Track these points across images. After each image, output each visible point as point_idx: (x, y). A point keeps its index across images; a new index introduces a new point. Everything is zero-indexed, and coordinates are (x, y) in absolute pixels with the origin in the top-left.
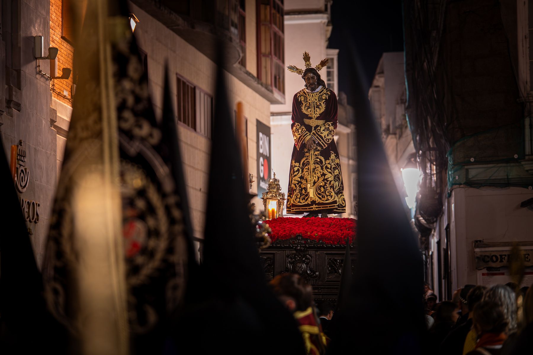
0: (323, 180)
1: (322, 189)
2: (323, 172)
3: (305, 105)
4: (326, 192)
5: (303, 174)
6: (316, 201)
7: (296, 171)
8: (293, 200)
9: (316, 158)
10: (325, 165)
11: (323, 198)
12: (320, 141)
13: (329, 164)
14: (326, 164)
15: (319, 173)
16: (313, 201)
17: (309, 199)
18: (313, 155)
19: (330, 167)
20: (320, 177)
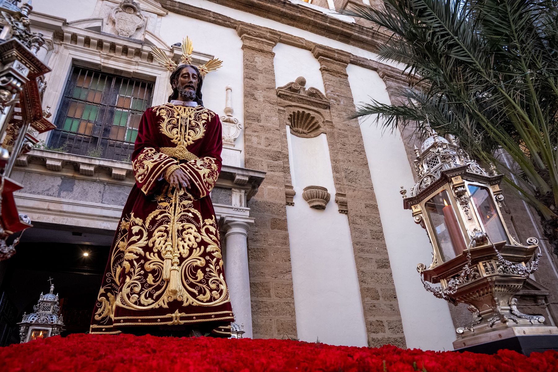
0: (204, 255)
1: (200, 275)
2: (202, 239)
4: (209, 283)
5: (151, 240)
6: (182, 302)
7: (137, 234)
8: (122, 298)
9: (184, 211)
10: (205, 227)
11: (201, 295)
12: (197, 181)
13: (212, 225)
14: (205, 225)
15: (192, 238)
16: (175, 301)
17: (164, 297)
18: (177, 205)
19: (214, 232)
20: (194, 246)
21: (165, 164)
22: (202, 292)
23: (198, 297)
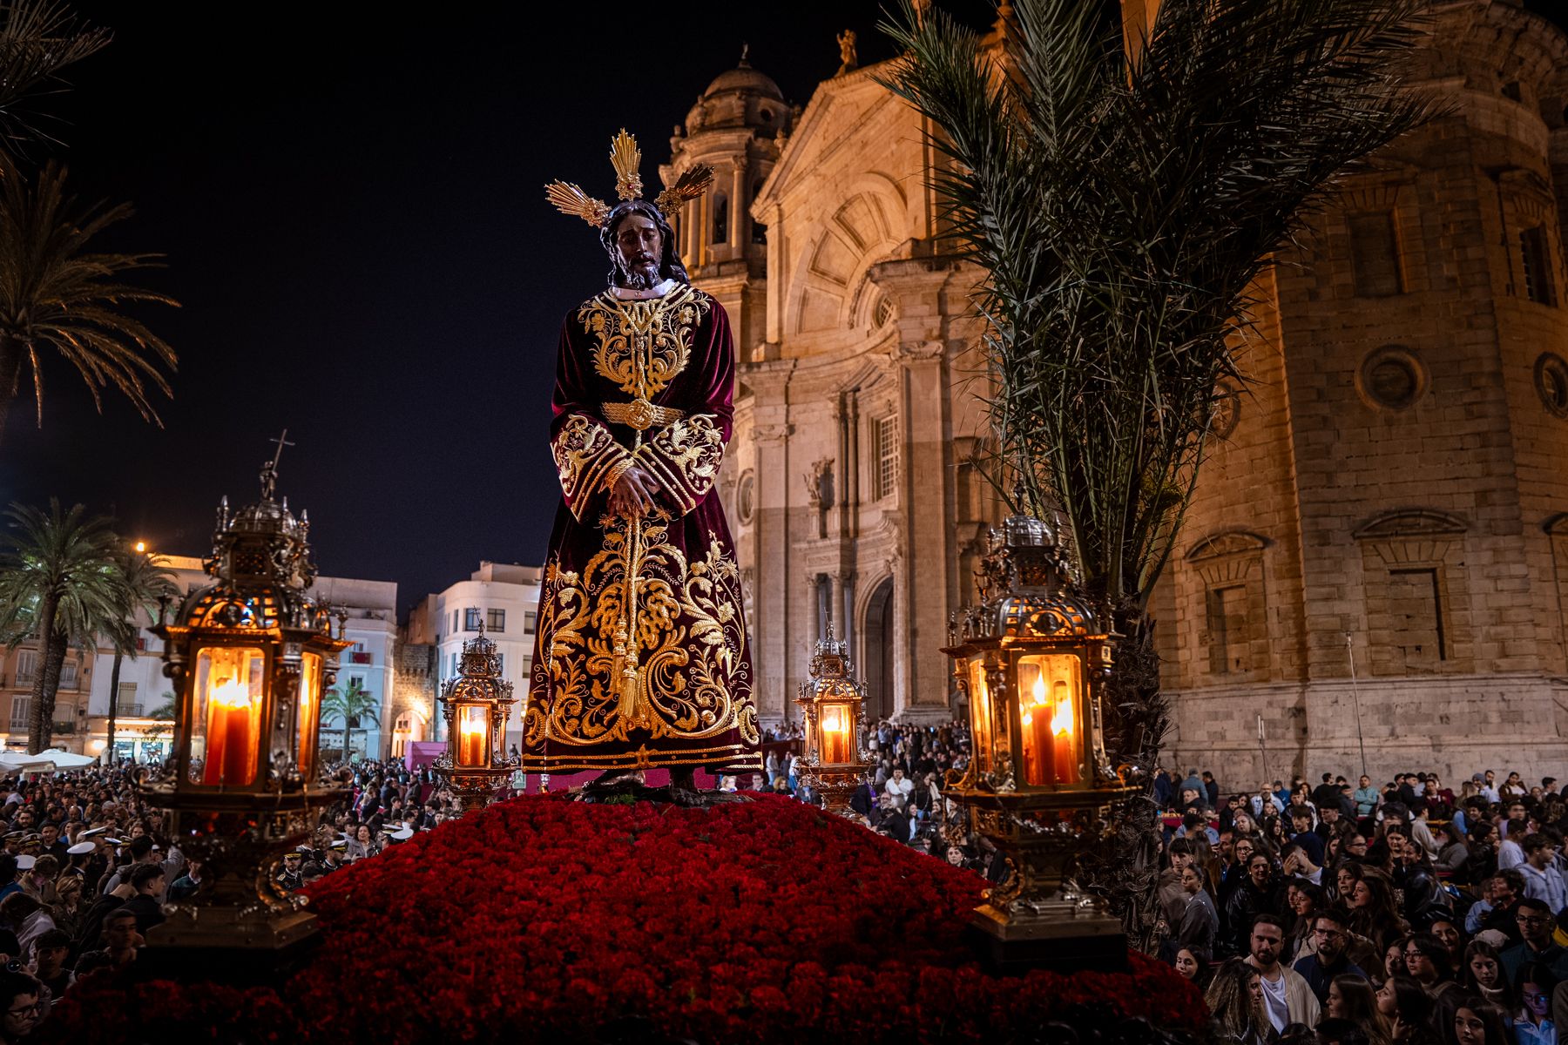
0: (685, 644)
1: (680, 681)
2: (683, 611)
3: (611, 346)
4: (697, 696)
5: (595, 615)
6: (650, 732)
7: (569, 605)
8: (553, 726)
9: (651, 552)
10: (691, 582)
11: (683, 720)
12: (671, 482)
13: (704, 575)
14: (690, 576)
15: (665, 612)
16: (639, 729)
17: (621, 722)
18: (638, 538)
19: (709, 590)
20: (667, 629)
21: (603, 463)
22: (683, 713)
23: (677, 723)
